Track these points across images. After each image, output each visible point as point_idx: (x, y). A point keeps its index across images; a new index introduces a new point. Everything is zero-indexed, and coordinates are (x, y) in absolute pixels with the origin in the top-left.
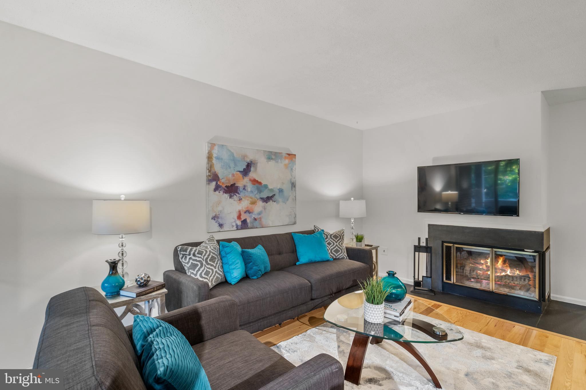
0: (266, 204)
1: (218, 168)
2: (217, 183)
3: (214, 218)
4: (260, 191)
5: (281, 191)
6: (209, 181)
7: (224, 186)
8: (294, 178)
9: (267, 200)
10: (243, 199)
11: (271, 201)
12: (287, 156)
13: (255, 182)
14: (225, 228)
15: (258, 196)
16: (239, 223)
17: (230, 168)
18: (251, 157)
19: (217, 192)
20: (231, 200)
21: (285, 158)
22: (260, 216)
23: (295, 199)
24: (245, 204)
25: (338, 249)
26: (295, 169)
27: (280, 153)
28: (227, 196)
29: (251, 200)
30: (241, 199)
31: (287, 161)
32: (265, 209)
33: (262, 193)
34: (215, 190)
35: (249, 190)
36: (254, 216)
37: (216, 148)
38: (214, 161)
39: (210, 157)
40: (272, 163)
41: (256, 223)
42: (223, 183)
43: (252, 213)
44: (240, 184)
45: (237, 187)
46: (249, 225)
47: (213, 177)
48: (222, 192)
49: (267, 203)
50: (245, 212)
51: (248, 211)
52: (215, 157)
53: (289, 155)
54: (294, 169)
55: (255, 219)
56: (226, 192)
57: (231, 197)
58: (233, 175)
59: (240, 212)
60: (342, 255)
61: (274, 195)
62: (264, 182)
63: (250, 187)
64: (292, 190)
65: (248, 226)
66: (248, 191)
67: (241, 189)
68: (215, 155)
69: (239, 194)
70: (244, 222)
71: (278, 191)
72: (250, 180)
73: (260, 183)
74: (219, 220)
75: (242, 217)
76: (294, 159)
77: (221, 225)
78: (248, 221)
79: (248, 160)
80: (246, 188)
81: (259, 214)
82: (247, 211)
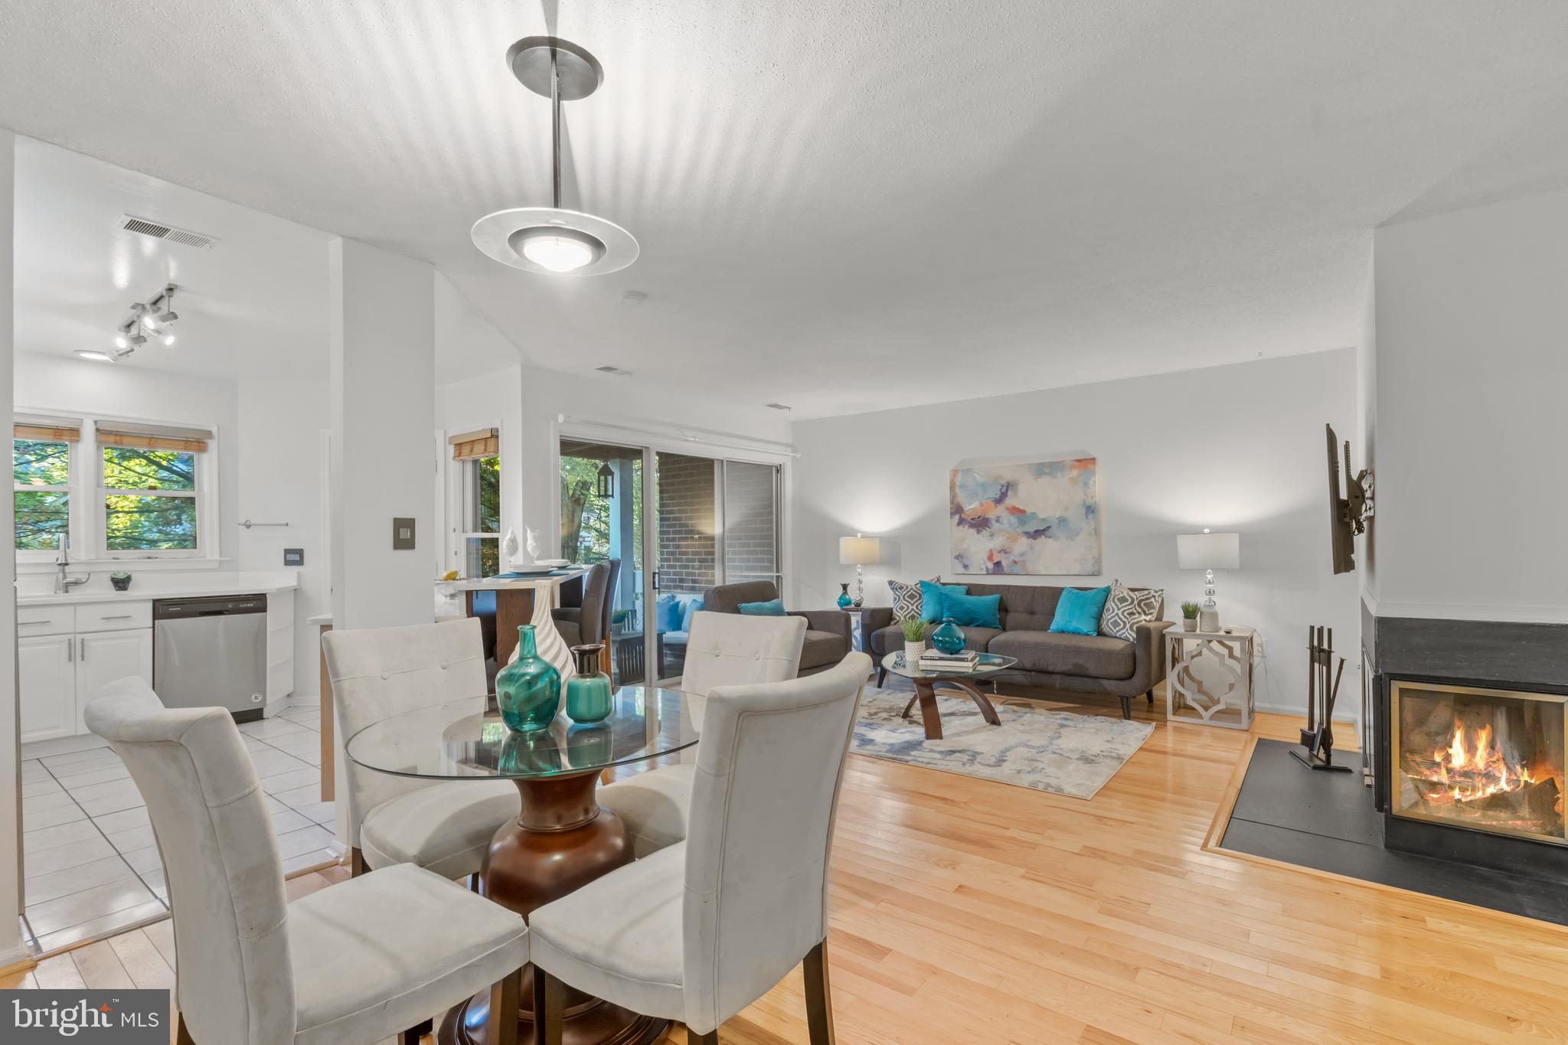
0: (1034, 541)
1: (962, 498)
2: (960, 516)
3: (957, 557)
4: (1022, 522)
5: (1062, 521)
6: (952, 514)
7: (969, 519)
8: (1092, 498)
9: (1036, 534)
10: (996, 535)
11: (1043, 537)
12: (1076, 463)
13: (1014, 511)
14: (972, 571)
15: (1020, 530)
16: (990, 566)
17: (977, 495)
18: (1007, 476)
19: (961, 527)
20: (979, 537)
21: (1072, 467)
22: (1022, 558)
23: (1097, 532)
24: (998, 542)
25: (1119, 621)
26: (1095, 482)
27: (1060, 462)
28: (973, 531)
29: (1008, 535)
30: (993, 534)
31: (1075, 473)
32: (1032, 548)
33: (1026, 526)
34: (959, 524)
35: (1005, 521)
36: (1012, 558)
37: (960, 475)
38: (957, 490)
39: (952, 487)
40: (1044, 481)
41: (1017, 569)
42: (969, 516)
43: (1010, 553)
44: (991, 515)
45: (987, 519)
46: (1005, 569)
47: (957, 510)
48: (966, 527)
49: (1035, 539)
50: (999, 552)
51: (1004, 551)
52: (960, 486)
53: (1079, 461)
54: (1091, 483)
55: (1015, 562)
56: (972, 526)
57: (978, 532)
58: (982, 504)
59: (991, 551)
60: (1124, 633)
61: (1049, 527)
62: (1029, 511)
63: (1007, 518)
64: (1087, 518)
65: (1003, 570)
66: (1003, 524)
67: (994, 522)
68: (958, 483)
69: (989, 527)
70: (998, 564)
71: (1057, 521)
72: (1007, 509)
73: (1023, 512)
74: (964, 560)
75: (994, 558)
76: (1091, 467)
77: (966, 567)
78: (1004, 564)
79: (1004, 482)
80: (1000, 520)
81: (1022, 554)
82: (1002, 550)
